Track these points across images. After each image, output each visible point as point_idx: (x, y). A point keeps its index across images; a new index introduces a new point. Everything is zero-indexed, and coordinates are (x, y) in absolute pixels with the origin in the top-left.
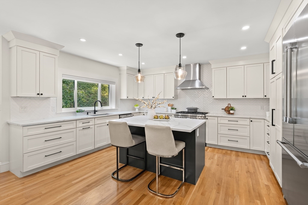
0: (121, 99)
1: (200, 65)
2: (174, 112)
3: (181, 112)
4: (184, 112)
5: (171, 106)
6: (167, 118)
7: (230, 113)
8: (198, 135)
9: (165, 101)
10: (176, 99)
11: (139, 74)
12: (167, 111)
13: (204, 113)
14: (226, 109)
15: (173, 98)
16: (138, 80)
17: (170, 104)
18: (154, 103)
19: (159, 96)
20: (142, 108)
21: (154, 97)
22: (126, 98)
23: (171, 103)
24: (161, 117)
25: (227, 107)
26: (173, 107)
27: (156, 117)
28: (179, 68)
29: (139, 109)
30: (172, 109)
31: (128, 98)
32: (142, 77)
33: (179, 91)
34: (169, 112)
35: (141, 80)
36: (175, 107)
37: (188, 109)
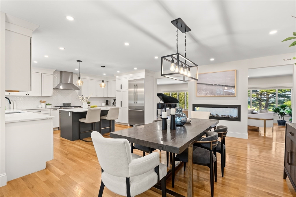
23: (43, 100)
30: (47, 105)
34: (43, 108)
37: (64, 104)
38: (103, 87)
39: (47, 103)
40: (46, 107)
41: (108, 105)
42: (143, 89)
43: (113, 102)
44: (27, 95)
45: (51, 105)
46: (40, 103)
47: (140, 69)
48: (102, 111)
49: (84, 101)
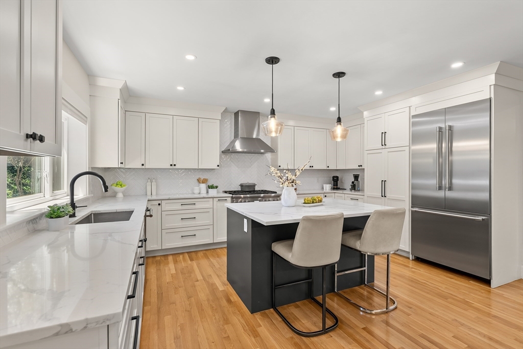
15: (218, 168)
21: (174, 165)
23: (202, 178)
37: (242, 186)
38: (339, 139)
39: (210, 184)
40: (207, 192)
41: (338, 189)
42: (488, 142)
43: (353, 183)
44: (172, 167)
45: (217, 187)
46: (197, 183)
47: (474, 63)
48: (347, 220)
49: (287, 183)
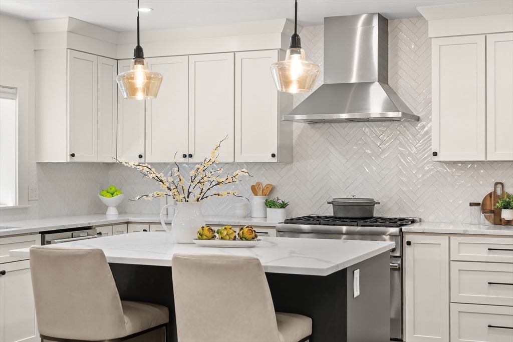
0: (41, 165)
1: (384, 21)
2: (277, 217)
3: (307, 220)
4: (318, 220)
5: (263, 194)
6: (249, 234)
7: (501, 220)
8: (357, 293)
9: (238, 172)
10: (287, 163)
11: (139, 66)
12: (249, 216)
13: (399, 223)
14: (488, 202)
15: (275, 160)
16: (132, 90)
17: (259, 184)
18: (197, 180)
19: (217, 153)
20: (150, 198)
21: (191, 156)
22: (64, 158)
23: (265, 183)
24: (225, 233)
25: (490, 195)
26: (274, 197)
27: (206, 232)
28: (292, 53)
29: (121, 209)
30: (270, 204)
31: (75, 159)
32: (149, 78)
33: (298, 127)
34: (257, 219)
35: (147, 90)
36: (280, 196)
40: (266, 216)
